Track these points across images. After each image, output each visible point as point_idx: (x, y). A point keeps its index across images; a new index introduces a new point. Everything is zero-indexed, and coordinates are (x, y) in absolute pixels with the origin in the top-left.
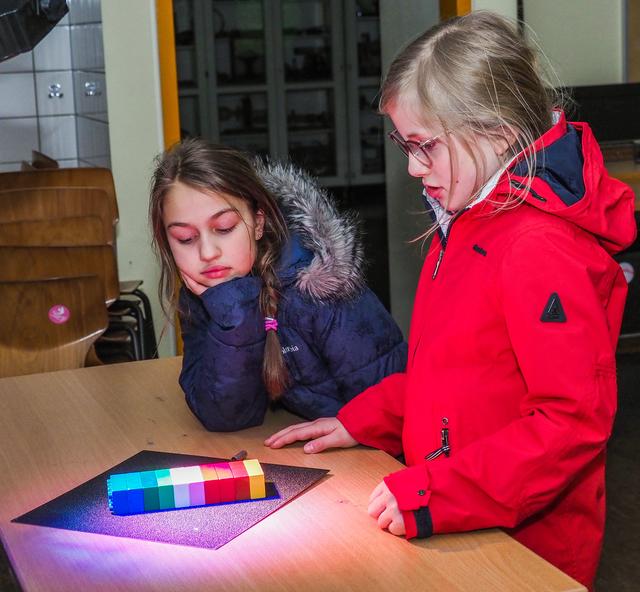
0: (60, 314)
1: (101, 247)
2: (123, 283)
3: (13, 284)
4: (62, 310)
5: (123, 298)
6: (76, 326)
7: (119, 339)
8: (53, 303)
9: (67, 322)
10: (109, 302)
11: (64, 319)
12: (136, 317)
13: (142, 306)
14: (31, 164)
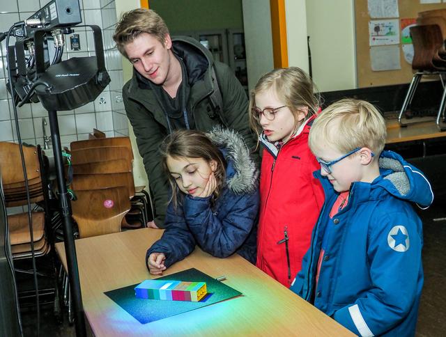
0: (109, 204)
1: (126, 173)
2: (137, 187)
3: (87, 191)
4: (110, 202)
5: (137, 194)
6: (117, 208)
7: (136, 213)
8: (105, 199)
9: (113, 207)
10: (131, 197)
11: (111, 206)
12: (143, 202)
13: (145, 197)
14: (93, 134)
